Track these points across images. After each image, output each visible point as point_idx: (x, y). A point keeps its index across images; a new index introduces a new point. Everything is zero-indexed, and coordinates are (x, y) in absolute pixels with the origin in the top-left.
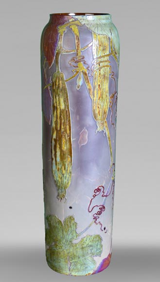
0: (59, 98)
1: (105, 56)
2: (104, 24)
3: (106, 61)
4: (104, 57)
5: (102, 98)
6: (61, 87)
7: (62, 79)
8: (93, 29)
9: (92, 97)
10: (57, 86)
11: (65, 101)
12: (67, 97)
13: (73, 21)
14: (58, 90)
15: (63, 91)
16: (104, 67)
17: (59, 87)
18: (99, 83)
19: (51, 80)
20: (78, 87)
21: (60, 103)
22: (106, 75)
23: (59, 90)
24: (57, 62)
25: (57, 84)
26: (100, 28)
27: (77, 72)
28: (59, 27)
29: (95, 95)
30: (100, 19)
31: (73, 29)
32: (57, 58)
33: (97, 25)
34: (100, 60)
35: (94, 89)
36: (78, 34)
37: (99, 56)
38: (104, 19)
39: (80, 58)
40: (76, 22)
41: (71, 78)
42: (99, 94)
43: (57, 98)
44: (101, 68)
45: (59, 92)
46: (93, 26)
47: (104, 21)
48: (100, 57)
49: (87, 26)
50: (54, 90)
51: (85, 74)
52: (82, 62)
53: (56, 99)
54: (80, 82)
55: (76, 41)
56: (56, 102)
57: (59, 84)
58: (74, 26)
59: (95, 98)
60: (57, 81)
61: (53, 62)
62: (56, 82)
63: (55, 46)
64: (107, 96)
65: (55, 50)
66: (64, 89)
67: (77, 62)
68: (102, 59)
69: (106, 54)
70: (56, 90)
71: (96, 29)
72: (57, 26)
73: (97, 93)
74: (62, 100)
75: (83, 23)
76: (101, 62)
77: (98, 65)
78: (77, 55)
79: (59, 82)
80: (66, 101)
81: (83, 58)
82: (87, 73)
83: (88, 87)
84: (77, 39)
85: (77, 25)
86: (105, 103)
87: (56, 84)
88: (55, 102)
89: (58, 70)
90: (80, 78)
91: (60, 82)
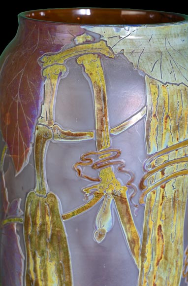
0: (43, 262)
1: (180, 144)
2: (179, 50)
3: (180, 160)
4: (175, 148)
5: (166, 259)
6: (50, 233)
7: (53, 211)
8: (147, 67)
9: (137, 260)
10: (38, 229)
11: (60, 271)
12: (67, 260)
13: (87, 42)
14: (40, 238)
15: (56, 245)
16: (175, 175)
17: (43, 231)
18: (159, 222)
20: (100, 236)
21: (45, 274)
22: (180, 199)
23: (43, 241)
24: (37, 162)
25: (39, 221)
26: (166, 65)
27: (98, 195)
28: (44, 59)
29: (148, 255)
30: (166, 37)
31: (87, 66)
33: (160, 56)
34: (165, 158)
35: (145, 239)
36: (102, 84)
37: (164, 147)
38: (176, 36)
39: (107, 156)
40: (97, 45)
41: (79, 211)
42: (159, 252)
43: (38, 259)
44: (167, 181)
45: (43, 246)
46: (148, 59)
47: (177, 42)
48: (167, 150)
49: (131, 60)
50: (29, 238)
51: (121, 199)
52: (112, 167)
53: (35, 262)
54: (106, 223)
55: (97, 106)
56: (35, 270)
57: (44, 224)
58: (91, 57)
59: (146, 264)
60: (39, 213)
61: (26, 162)
62: (34, 216)
63: (33, 117)
64: (177, 251)
65: (31, 126)
66: (57, 240)
67: (99, 166)
68: (172, 156)
69: (181, 140)
70: (35, 238)
71: (157, 67)
73: (154, 250)
74: (52, 267)
75: (117, 49)
76: (168, 163)
77: (159, 172)
78: (100, 146)
79: (43, 217)
80: (65, 271)
81: (118, 154)
82: (127, 197)
83: (128, 236)
84: (99, 99)
85: (100, 56)
87: (34, 223)
88: (31, 268)
89: (41, 184)
90: (105, 212)
91: (48, 219)
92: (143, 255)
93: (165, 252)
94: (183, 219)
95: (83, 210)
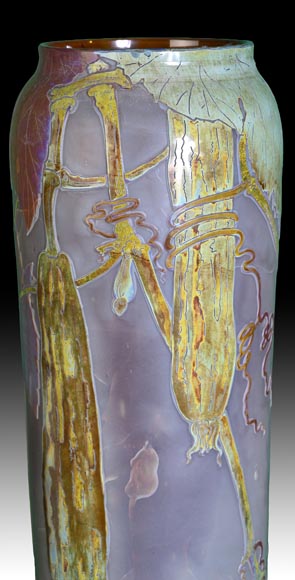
0: (58, 339)
1: (218, 196)
2: (220, 81)
3: (221, 216)
4: (212, 199)
5: (209, 341)
6: (63, 303)
7: (66, 275)
8: (171, 100)
9: (169, 340)
10: (51, 299)
11: (76, 352)
12: (83, 337)
14: (53, 309)
15: (70, 317)
16: (214, 235)
17: (56, 301)
18: (195, 293)
19: (35, 274)
20: (120, 307)
21: (61, 355)
22: (224, 265)
23: (56, 314)
24: (46, 216)
25: (52, 290)
26: (198, 97)
27: (115, 255)
28: (54, 92)
29: (183, 334)
30: (200, 64)
31: (99, 99)
32: (47, 203)
33: (190, 86)
34: (198, 211)
35: (177, 314)
36: (115, 119)
37: (195, 198)
38: (217, 63)
39: (123, 206)
40: (113, 73)
41: (93, 276)
42: (197, 331)
43: (53, 337)
44: (202, 240)
45: (57, 320)
46: (174, 89)
47: (218, 71)
48: (200, 202)
49: (151, 91)
51: (142, 261)
52: (130, 221)
53: (50, 341)
54: (126, 290)
55: (108, 146)
56: (51, 352)
57: (57, 292)
58: (105, 88)
59: (181, 346)
60: (51, 280)
61: (37, 215)
62: (47, 283)
63: (40, 161)
64: (226, 333)
65: (39, 172)
66: (72, 310)
67: (114, 219)
68: (208, 209)
69: (220, 190)
70: (48, 311)
71: (185, 99)
72: (49, 87)
73: (190, 328)
74: (68, 347)
75: (136, 78)
76: (202, 218)
77: (190, 229)
78: (114, 194)
79: (56, 285)
80: (82, 351)
81: (135, 205)
82: (150, 258)
83: (154, 308)
84: (110, 136)
85: (115, 86)
86: (221, 358)
87: (47, 292)
89: (52, 242)
90: (125, 277)
91: (61, 285)
92: (176, 333)
93: (207, 333)
94: (231, 294)
95: (98, 274)
